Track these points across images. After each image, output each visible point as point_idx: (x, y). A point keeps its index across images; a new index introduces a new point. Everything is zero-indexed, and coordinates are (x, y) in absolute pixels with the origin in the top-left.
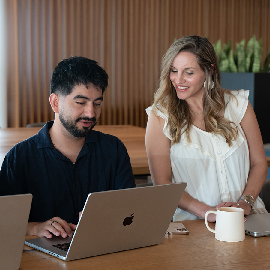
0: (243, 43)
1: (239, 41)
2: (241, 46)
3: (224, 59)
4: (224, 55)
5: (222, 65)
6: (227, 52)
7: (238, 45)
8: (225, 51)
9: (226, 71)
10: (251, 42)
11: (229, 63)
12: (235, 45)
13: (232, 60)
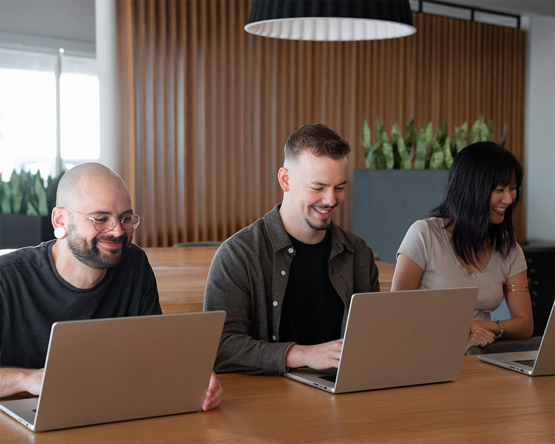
0: (465, 127)
1: (459, 125)
2: (462, 131)
3: (437, 150)
4: (437, 145)
5: (434, 160)
6: (442, 141)
7: (457, 130)
8: (437, 139)
9: (439, 168)
10: (476, 126)
11: (445, 156)
12: (453, 130)
13: (448, 151)
